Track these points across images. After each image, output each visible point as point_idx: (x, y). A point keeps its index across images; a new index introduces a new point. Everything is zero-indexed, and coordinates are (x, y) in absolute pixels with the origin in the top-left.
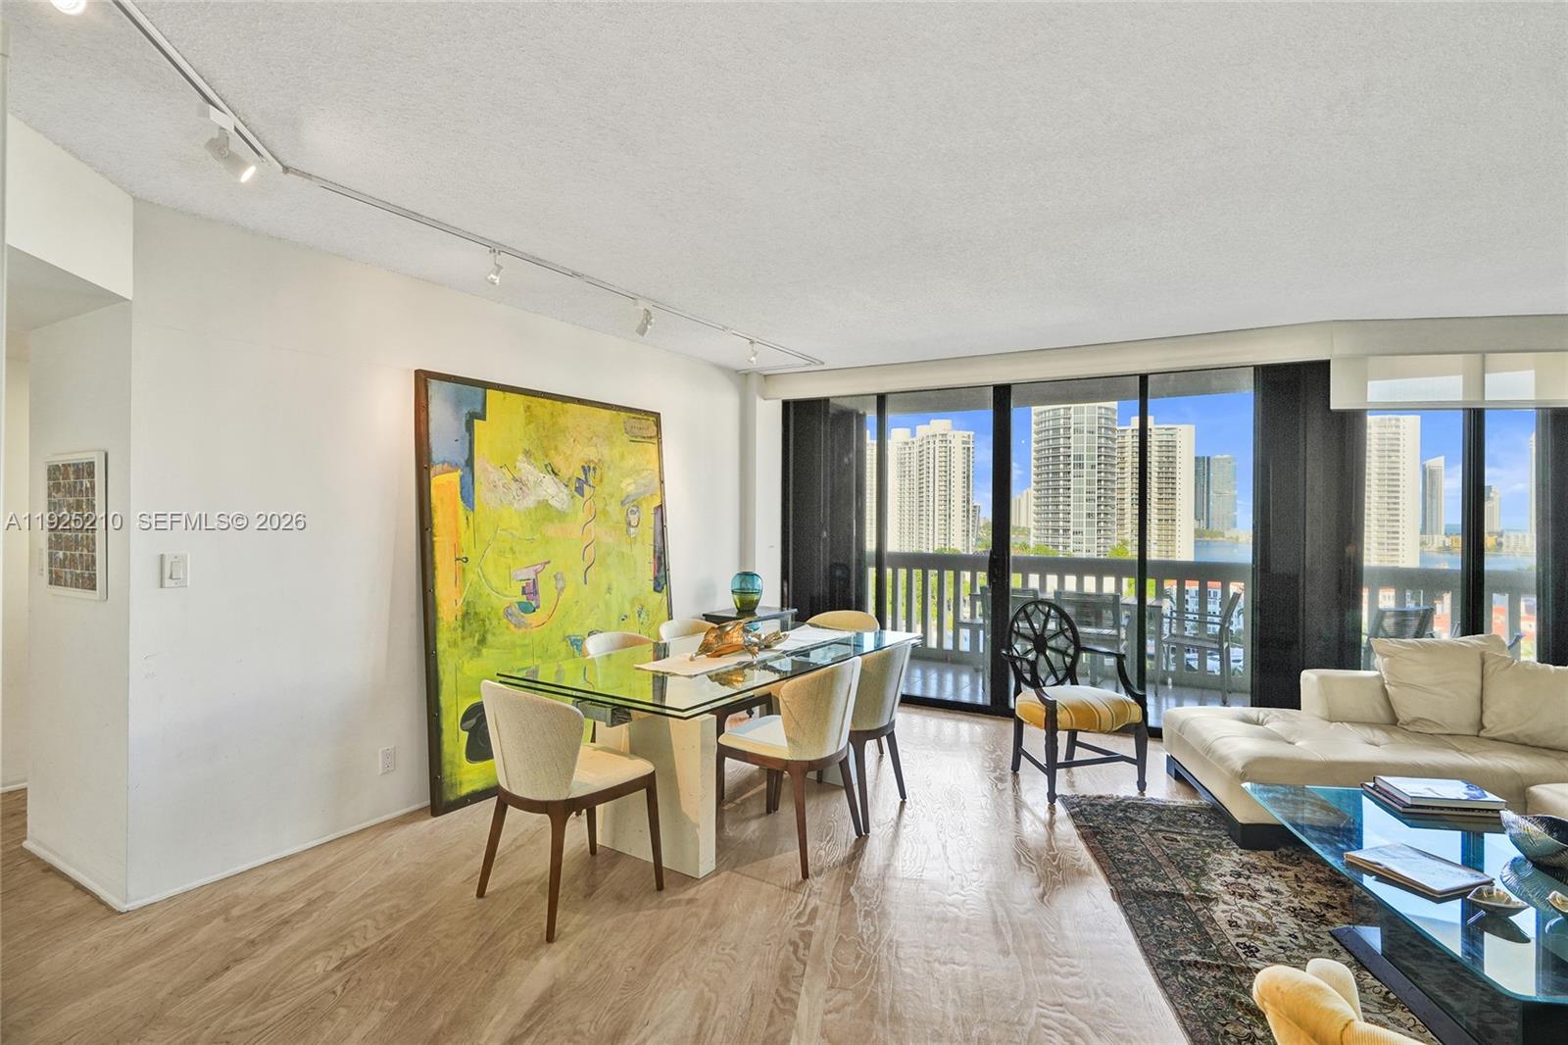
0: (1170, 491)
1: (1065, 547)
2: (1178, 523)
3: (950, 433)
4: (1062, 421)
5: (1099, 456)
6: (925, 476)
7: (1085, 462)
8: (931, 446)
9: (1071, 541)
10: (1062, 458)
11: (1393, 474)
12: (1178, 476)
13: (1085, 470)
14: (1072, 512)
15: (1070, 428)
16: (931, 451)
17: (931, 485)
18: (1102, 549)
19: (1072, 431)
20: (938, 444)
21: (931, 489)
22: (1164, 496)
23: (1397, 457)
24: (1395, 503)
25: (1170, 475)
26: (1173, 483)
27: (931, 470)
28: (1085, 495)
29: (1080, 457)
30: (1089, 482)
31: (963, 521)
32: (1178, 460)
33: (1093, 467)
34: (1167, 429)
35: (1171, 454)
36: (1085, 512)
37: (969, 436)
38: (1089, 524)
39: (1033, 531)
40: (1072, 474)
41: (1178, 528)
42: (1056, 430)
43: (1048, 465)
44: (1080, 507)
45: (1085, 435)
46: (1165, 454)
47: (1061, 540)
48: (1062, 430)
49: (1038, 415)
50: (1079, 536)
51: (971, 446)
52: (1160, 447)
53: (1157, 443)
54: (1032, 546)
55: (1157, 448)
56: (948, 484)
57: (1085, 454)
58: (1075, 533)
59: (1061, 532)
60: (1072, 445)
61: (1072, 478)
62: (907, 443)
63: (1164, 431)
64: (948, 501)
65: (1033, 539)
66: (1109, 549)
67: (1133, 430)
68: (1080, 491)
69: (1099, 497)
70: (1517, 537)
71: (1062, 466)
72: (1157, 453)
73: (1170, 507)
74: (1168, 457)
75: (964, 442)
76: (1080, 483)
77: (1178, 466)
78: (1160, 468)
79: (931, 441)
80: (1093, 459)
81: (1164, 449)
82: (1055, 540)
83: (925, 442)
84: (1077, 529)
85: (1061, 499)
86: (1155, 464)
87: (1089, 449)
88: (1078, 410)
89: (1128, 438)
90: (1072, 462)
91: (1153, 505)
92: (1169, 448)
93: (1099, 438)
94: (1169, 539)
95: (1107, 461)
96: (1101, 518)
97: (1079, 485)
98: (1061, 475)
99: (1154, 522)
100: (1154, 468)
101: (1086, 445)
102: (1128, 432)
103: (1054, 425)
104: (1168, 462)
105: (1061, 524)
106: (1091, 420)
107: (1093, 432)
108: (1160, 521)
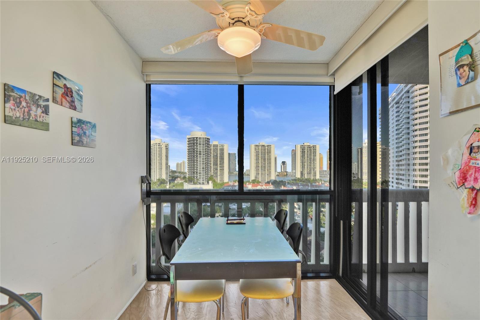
1: (196, 177)
2: (224, 170)
3: (161, 143)
4: (195, 141)
5: (206, 151)
8: (155, 147)
9: (198, 175)
10: (195, 152)
11: (270, 158)
12: (224, 158)
13: (202, 155)
14: (198, 167)
15: (197, 143)
16: (155, 148)
18: (206, 177)
19: (198, 144)
20: (157, 146)
22: (221, 163)
25: (222, 157)
26: (223, 160)
28: (202, 162)
29: (201, 152)
30: (203, 159)
31: (166, 170)
33: (204, 155)
34: (222, 145)
35: (223, 152)
36: (202, 167)
37: (167, 144)
38: (203, 171)
39: (187, 173)
40: (198, 157)
41: (224, 172)
42: (194, 144)
43: (192, 154)
45: (202, 145)
48: (195, 144)
49: (188, 139)
50: (200, 174)
51: (168, 147)
52: (220, 150)
54: (187, 177)
55: (219, 150)
56: (161, 159)
57: (202, 151)
58: (199, 173)
59: (195, 173)
60: (198, 148)
64: (161, 164)
65: (187, 175)
66: (208, 178)
67: (213, 145)
69: (206, 163)
71: (195, 154)
72: (219, 152)
74: (222, 153)
75: (166, 146)
77: (224, 155)
78: (220, 155)
79: (155, 145)
80: (204, 152)
82: (194, 175)
85: (195, 164)
86: (219, 154)
87: (203, 150)
88: (200, 138)
89: (212, 147)
90: (198, 153)
91: (218, 165)
92: (222, 150)
93: (206, 146)
94: (222, 175)
95: (208, 154)
96: (207, 168)
97: (201, 160)
98: (195, 156)
99: (219, 170)
100: (218, 156)
101: (202, 148)
102: (212, 145)
103: (193, 142)
104: (222, 154)
105: (195, 171)
106: (203, 141)
107: (204, 145)
108: (220, 169)
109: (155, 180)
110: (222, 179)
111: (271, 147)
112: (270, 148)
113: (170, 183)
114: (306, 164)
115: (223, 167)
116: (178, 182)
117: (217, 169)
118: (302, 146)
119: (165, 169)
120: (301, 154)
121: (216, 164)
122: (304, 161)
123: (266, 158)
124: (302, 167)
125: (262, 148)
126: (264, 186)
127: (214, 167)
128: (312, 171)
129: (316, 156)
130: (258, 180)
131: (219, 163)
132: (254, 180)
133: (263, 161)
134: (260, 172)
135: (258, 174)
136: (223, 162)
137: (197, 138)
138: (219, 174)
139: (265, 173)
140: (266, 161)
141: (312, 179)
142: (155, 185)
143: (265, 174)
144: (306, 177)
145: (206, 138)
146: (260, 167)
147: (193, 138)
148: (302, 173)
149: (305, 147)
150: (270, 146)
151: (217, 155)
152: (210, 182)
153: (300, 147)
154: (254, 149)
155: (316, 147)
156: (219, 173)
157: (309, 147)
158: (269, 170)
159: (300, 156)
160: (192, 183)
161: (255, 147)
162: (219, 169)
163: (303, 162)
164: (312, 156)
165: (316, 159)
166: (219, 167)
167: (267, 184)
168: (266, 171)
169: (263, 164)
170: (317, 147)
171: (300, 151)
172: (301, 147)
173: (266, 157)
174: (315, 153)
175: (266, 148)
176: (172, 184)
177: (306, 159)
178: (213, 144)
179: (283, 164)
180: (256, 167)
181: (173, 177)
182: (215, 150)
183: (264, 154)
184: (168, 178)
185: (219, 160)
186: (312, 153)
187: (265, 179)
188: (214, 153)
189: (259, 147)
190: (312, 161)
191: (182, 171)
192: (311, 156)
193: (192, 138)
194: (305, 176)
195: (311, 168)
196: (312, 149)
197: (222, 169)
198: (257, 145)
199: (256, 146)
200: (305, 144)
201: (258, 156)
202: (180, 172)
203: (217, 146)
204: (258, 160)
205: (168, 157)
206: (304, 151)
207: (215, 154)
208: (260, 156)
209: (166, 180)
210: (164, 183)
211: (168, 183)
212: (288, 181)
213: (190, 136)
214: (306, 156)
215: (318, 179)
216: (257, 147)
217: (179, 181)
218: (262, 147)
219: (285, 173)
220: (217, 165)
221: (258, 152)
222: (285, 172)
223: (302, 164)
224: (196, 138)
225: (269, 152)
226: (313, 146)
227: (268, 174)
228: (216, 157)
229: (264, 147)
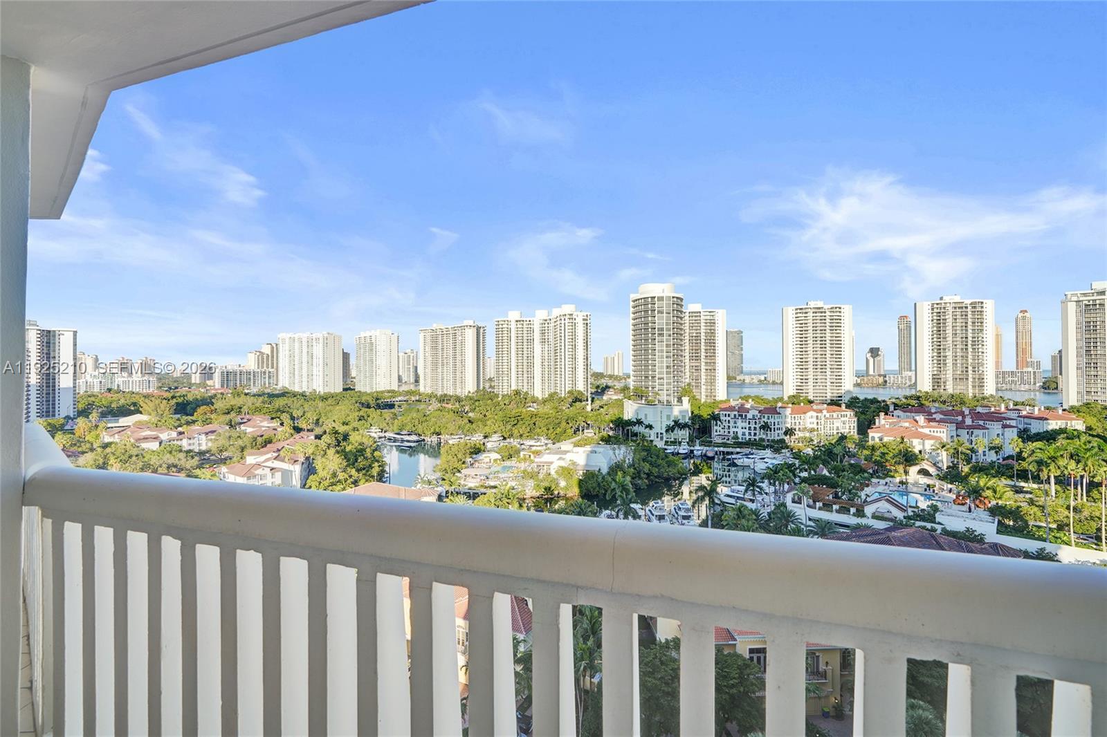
0: (712, 351)
1: (653, 388)
2: (717, 371)
3: (575, 313)
4: (650, 305)
5: (673, 328)
6: (558, 342)
7: (665, 332)
8: (563, 322)
9: (657, 384)
10: (650, 330)
11: (838, 340)
12: (717, 342)
13: (665, 337)
14: (657, 365)
15: (655, 310)
16: (563, 325)
17: (563, 347)
18: (676, 389)
19: (656, 312)
20: (567, 321)
21: (563, 351)
22: (708, 354)
23: (840, 330)
24: (839, 358)
25: (712, 341)
26: (714, 346)
27: (563, 338)
28: (665, 354)
29: (662, 330)
30: (667, 346)
31: (584, 372)
32: (717, 332)
33: (670, 336)
34: (710, 312)
35: (713, 328)
36: (665, 365)
37: (587, 316)
38: (668, 373)
39: (632, 377)
40: (657, 341)
41: (717, 375)
42: (646, 311)
44: (662, 362)
45: (665, 315)
46: (709, 328)
47: (650, 383)
48: (650, 312)
49: (634, 301)
50: (662, 381)
51: (588, 322)
52: (706, 323)
53: (704, 321)
54: (632, 388)
55: (704, 324)
56: (574, 347)
57: (665, 327)
58: (659, 379)
59: (650, 378)
60: (657, 321)
61: (657, 343)
62: (546, 320)
63: (708, 313)
64: (574, 358)
65: (632, 383)
66: (680, 389)
67: (690, 313)
68: (662, 351)
69: (674, 355)
70: (894, 377)
71: (650, 335)
72: (704, 328)
73: (713, 361)
74: (710, 330)
75: (584, 320)
76: (662, 346)
77: (717, 335)
78: (706, 337)
79: (563, 319)
80: (670, 330)
81: (708, 324)
82: (646, 384)
83: (558, 319)
84: (661, 376)
85: (650, 357)
86: (703, 334)
87: (667, 324)
88: (661, 299)
89: (687, 318)
90: (657, 332)
91: (702, 360)
92: (711, 323)
93: (673, 316)
94: (712, 382)
95: (678, 332)
96: (675, 369)
97: (661, 347)
98: (650, 341)
99: (703, 371)
100: (702, 337)
101: (665, 322)
102: (687, 314)
103: (645, 308)
104: (711, 334)
105: (650, 373)
106: (668, 305)
107: (669, 313)
108: (706, 370)
109: (563, 392)
110: (711, 393)
111: (840, 312)
112: (838, 314)
113: (593, 401)
114: (949, 354)
115: (714, 363)
116: (611, 399)
117: (698, 369)
118: (935, 306)
119: (583, 370)
120: (933, 327)
121: (695, 357)
122: (942, 347)
123: (828, 341)
124: (935, 361)
125: (814, 315)
126: (825, 412)
127: (692, 364)
128: (970, 372)
129: (985, 332)
130: (804, 395)
131: (703, 354)
132: (793, 396)
133: (818, 349)
134: (811, 377)
135: (804, 380)
136: (714, 353)
137: (654, 297)
138: (703, 381)
139: (826, 379)
140: (828, 348)
141: (971, 395)
142: (562, 403)
143: (823, 381)
144: (950, 391)
145: (673, 297)
146: (811, 363)
147: (644, 298)
148: (937, 381)
149: (944, 308)
150: (838, 309)
151: (698, 337)
152: (685, 400)
153: (930, 307)
154: (795, 319)
155: (982, 307)
156: (703, 377)
157: (959, 308)
158: (835, 370)
159: (931, 333)
160: (643, 402)
161: (796, 313)
162: (703, 367)
163: (939, 349)
164: (970, 331)
165: (985, 340)
166: (703, 364)
167: (835, 408)
168: (828, 373)
169: (819, 356)
170: (984, 305)
171: (930, 319)
172: (933, 309)
173: (828, 338)
174: (979, 323)
175: (828, 314)
176: (597, 403)
177: (948, 339)
178: (688, 311)
179: (872, 356)
180: (799, 363)
181: (598, 387)
182: (695, 324)
183: (821, 330)
184: (589, 389)
185: (703, 347)
186: (970, 323)
187: (824, 395)
188: (691, 331)
189: (806, 313)
190: (970, 346)
191: (616, 373)
192: (967, 330)
193: (641, 299)
194: (947, 387)
195: (965, 365)
196: (970, 313)
197: (712, 370)
198: (801, 309)
199: (799, 311)
200: (947, 299)
201: (804, 336)
202: (611, 377)
203: (698, 314)
204: (804, 346)
205: (589, 343)
206: (942, 317)
207: (694, 335)
208: (810, 335)
209: (585, 393)
210: (580, 401)
211: (590, 399)
212: (894, 400)
213: (638, 295)
214: (949, 331)
215: (992, 396)
216: (803, 313)
217: (610, 396)
218: (816, 313)
219: (881, 380)
220: (698, 358)
221: (803, 325)
222: (880, 375)
223: (935, 354)
224: (651, 297)
225: (835, 324)
226: (971, 304)
227: (834, 381)
228: (696, 340)
229: (822, 312)
